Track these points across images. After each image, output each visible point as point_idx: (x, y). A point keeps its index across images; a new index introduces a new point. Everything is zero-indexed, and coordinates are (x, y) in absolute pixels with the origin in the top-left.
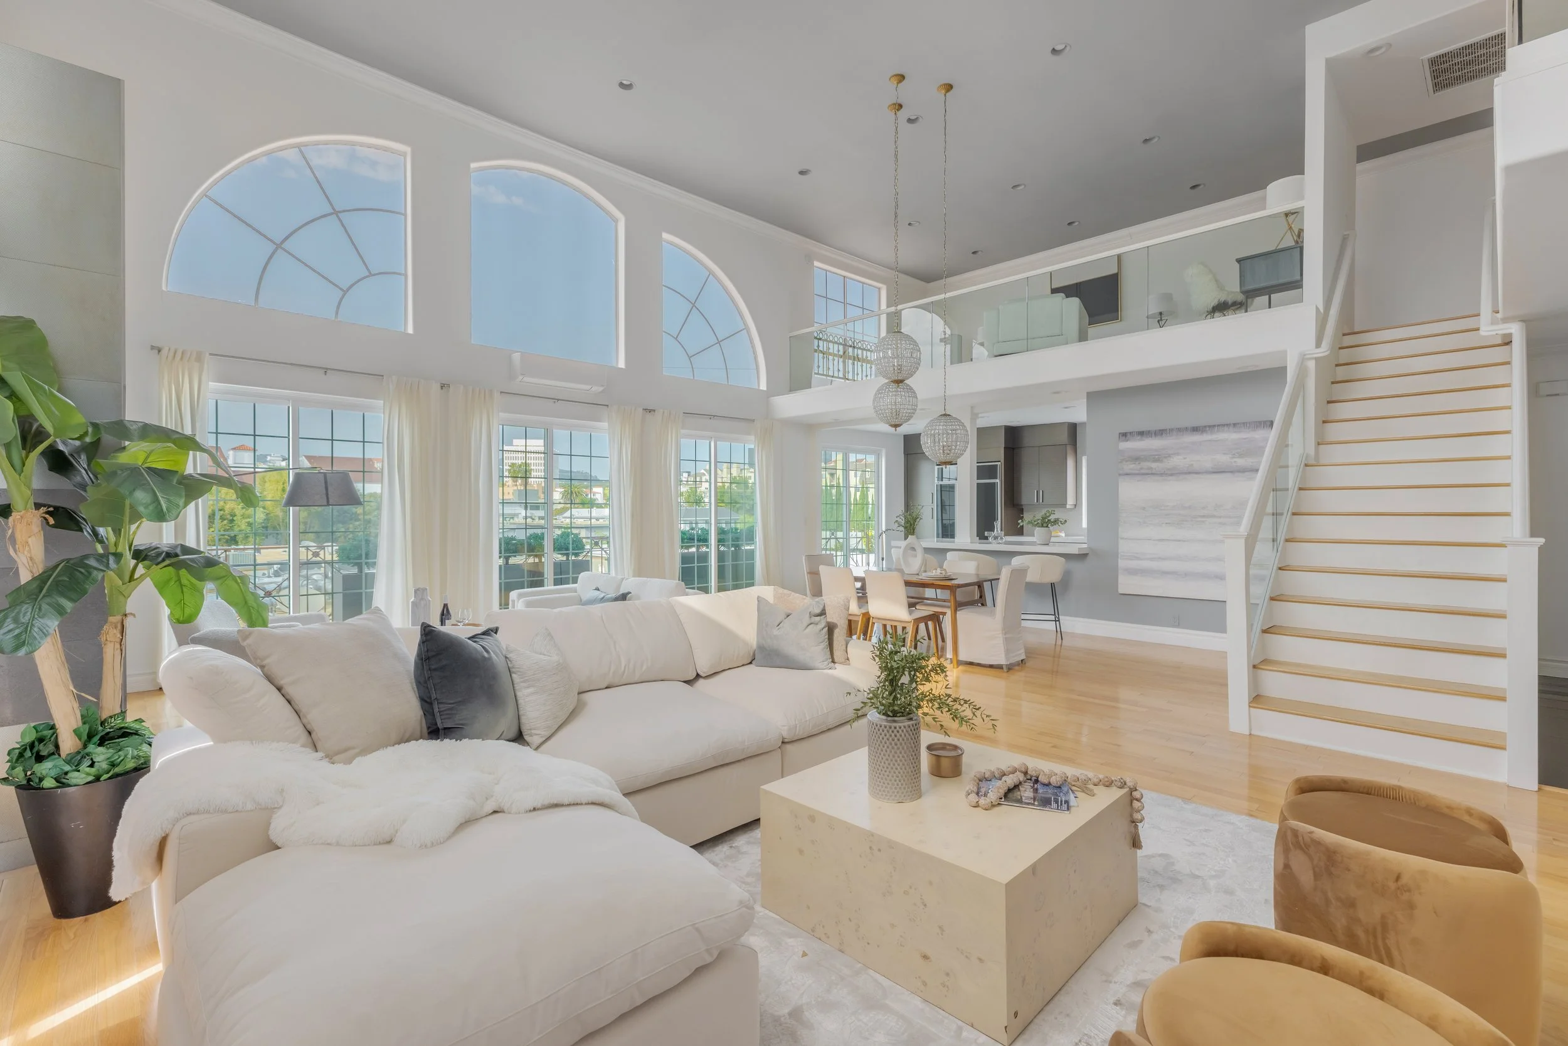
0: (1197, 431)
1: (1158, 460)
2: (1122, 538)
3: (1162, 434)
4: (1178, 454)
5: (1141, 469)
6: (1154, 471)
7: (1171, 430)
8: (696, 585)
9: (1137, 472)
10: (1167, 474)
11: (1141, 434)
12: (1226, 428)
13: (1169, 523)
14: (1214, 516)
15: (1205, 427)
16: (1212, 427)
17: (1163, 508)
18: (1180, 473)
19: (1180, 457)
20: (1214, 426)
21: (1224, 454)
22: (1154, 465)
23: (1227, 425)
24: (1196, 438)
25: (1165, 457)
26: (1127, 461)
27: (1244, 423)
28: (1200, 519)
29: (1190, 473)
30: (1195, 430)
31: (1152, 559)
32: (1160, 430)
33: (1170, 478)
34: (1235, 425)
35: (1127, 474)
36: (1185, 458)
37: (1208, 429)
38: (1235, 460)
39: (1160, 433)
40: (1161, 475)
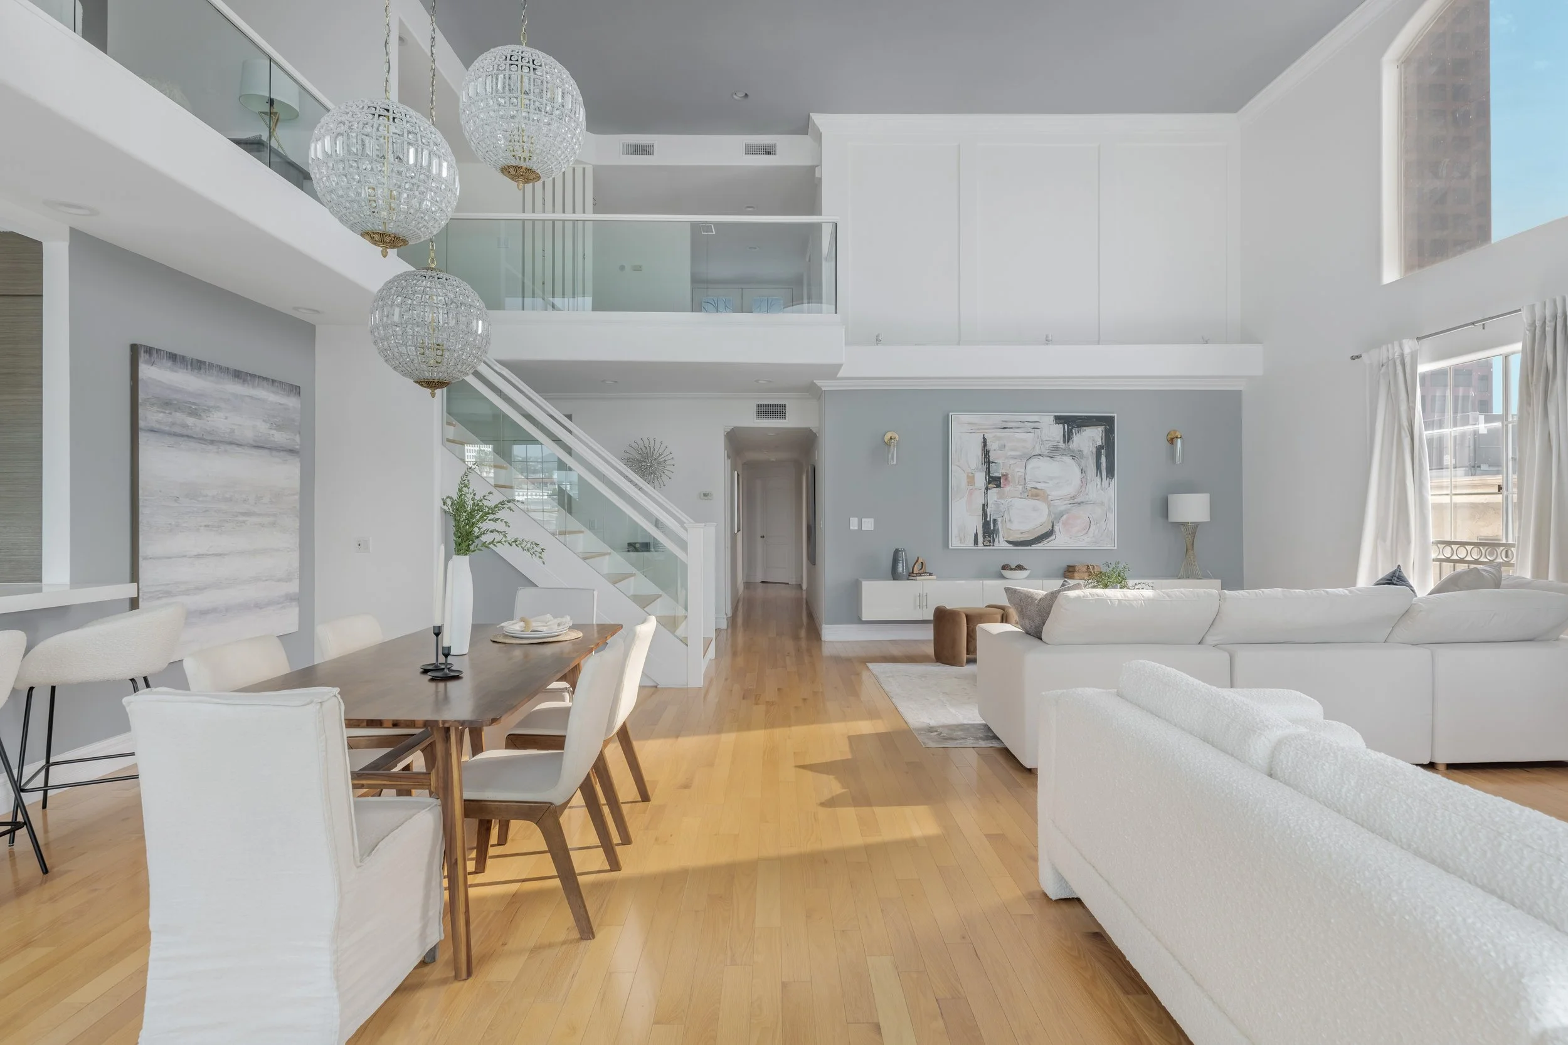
1: (194, 413)
3: (200, 369)
4: (217, 408)
5: (173, 424)
6: (189, 432)
7: (211, 365)
9: (167, 428)
10: (205, 440)
11: (173, 357)
12: (265, 383)
13: (208, 526)
14: (254, 514)
15: (245, 373)
16: (252, 375)
17: (201, 499)
18: (221, 442)
19: (220, 414)
20: (255, 375)
21: (263, 420)
22: (190, 421)
23: (266, 378)
24: (239, 388)
25: (204, 411)
26: (153, 405)
27: (279, 381)
28: (240, 518)
29: (231, 443)
30: (239, 375)
32: (197, 360)
33: (210, 447)
34: (273, 381)
35: (152, 431)
36: (226, 418)
37: (249, 378)
38: (272, 432)
39: (197, 365)
40: (201, 440)
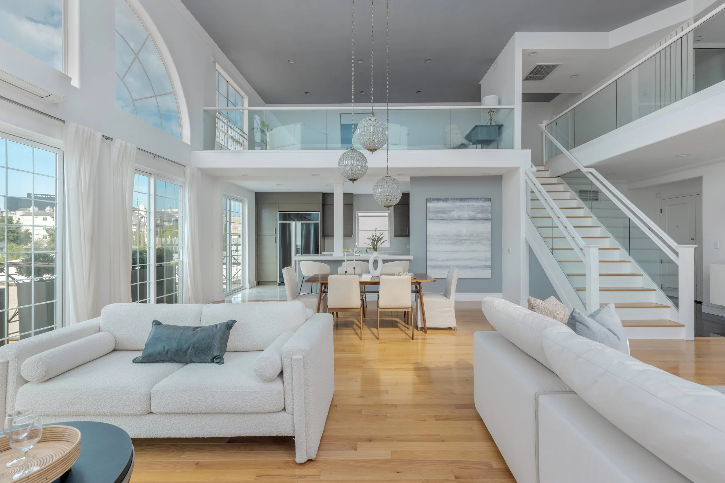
0: (462, 200)
1: (445, 213)
2: (429, 251)
3: (447, 201)
4: (453, 211)
5: (437, 217)
6: (443, 218)
7: (451, 199)
8: (138, 301)
10: (449, 220)
11: (437, 200)
13: (450, 243)
14: (469, 240)
15: (465, 199)
16: (468, 199)
17: (447, 236)
18: (455, 220)
19: (455, 212)
20: (469, 199)
21: (473, 211)
22: (443, 215)
23: (474, 198)
24: (462, 203)
25: (448, 212)
26: (432, 213)
27: (481, 198)
28: (463, 241)
29: (459, 220)
31: (443, 261)
32: (446, 199)
34: (477, 199)
35: (431, 219)
36: (457, 213)
38: (477, 214)
40: (447, 220)
